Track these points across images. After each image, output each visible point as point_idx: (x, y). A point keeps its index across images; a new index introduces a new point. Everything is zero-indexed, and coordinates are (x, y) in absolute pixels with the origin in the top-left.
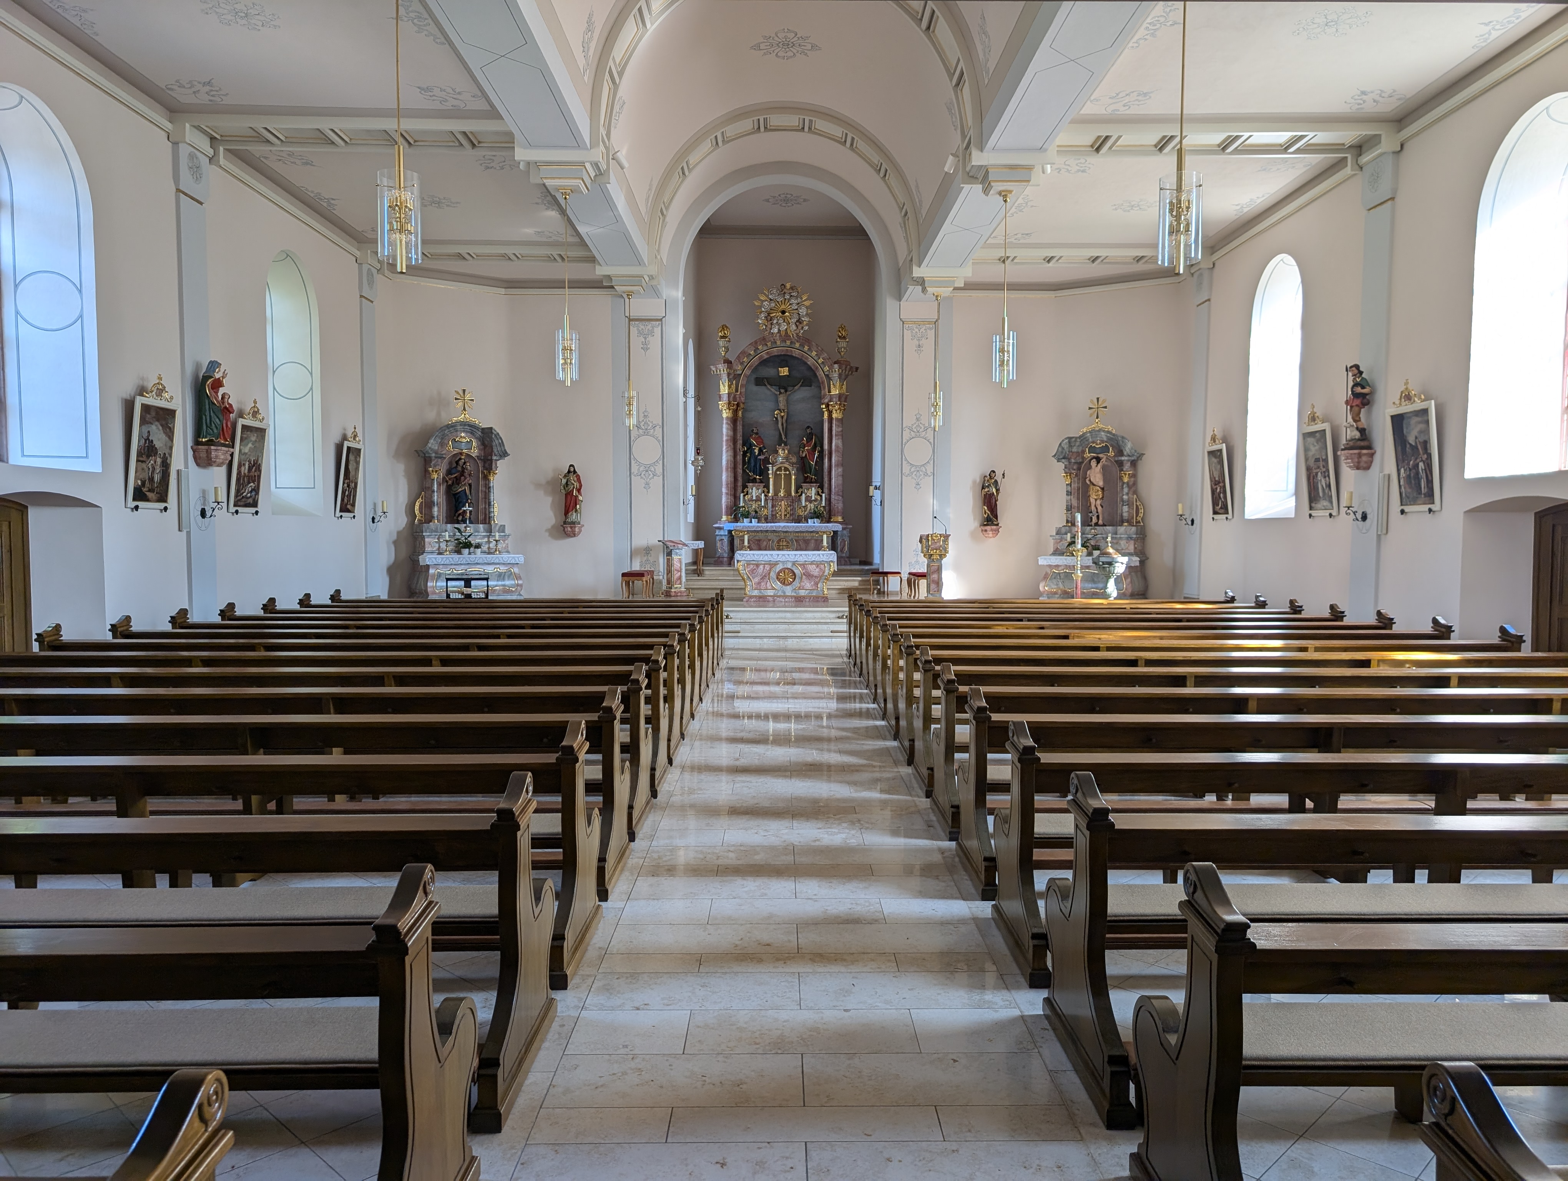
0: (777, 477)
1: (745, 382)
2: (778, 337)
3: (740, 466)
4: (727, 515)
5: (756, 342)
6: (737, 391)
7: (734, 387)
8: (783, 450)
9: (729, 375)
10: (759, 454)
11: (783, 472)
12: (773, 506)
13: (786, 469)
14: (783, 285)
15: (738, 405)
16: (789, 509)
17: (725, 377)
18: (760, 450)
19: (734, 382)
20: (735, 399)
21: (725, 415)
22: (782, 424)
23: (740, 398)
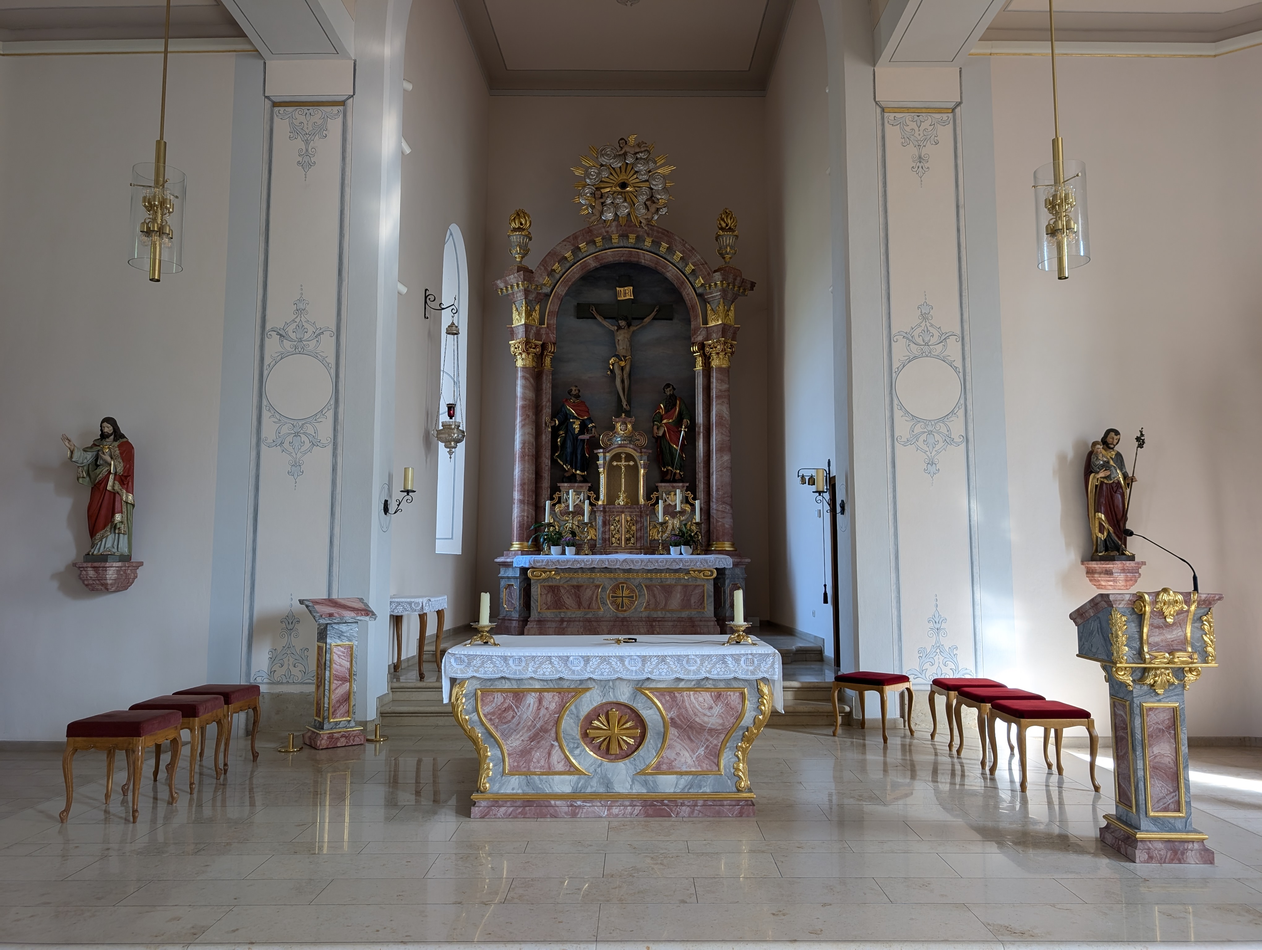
0: (612, 471)
1: (556, 308)
2: (614, 228)
3: (546, 454)
4: (521, 539)
5: (575, 237)
6: (542, 322)
7: (536, 315)
8: (625, 423)
9: (527, 292)
10: (581, 432)
11: (623, 463)
12: (605, 524)
13: (629, 457)
14: (622, 139)
15: (544, 347)
16: (634, 528)
17: (520, 297)
18: (584, 428)
19: (537, 308)
20: (538, 336)
21: (520, 363)
22: (623, 381)
23: (547, 334)
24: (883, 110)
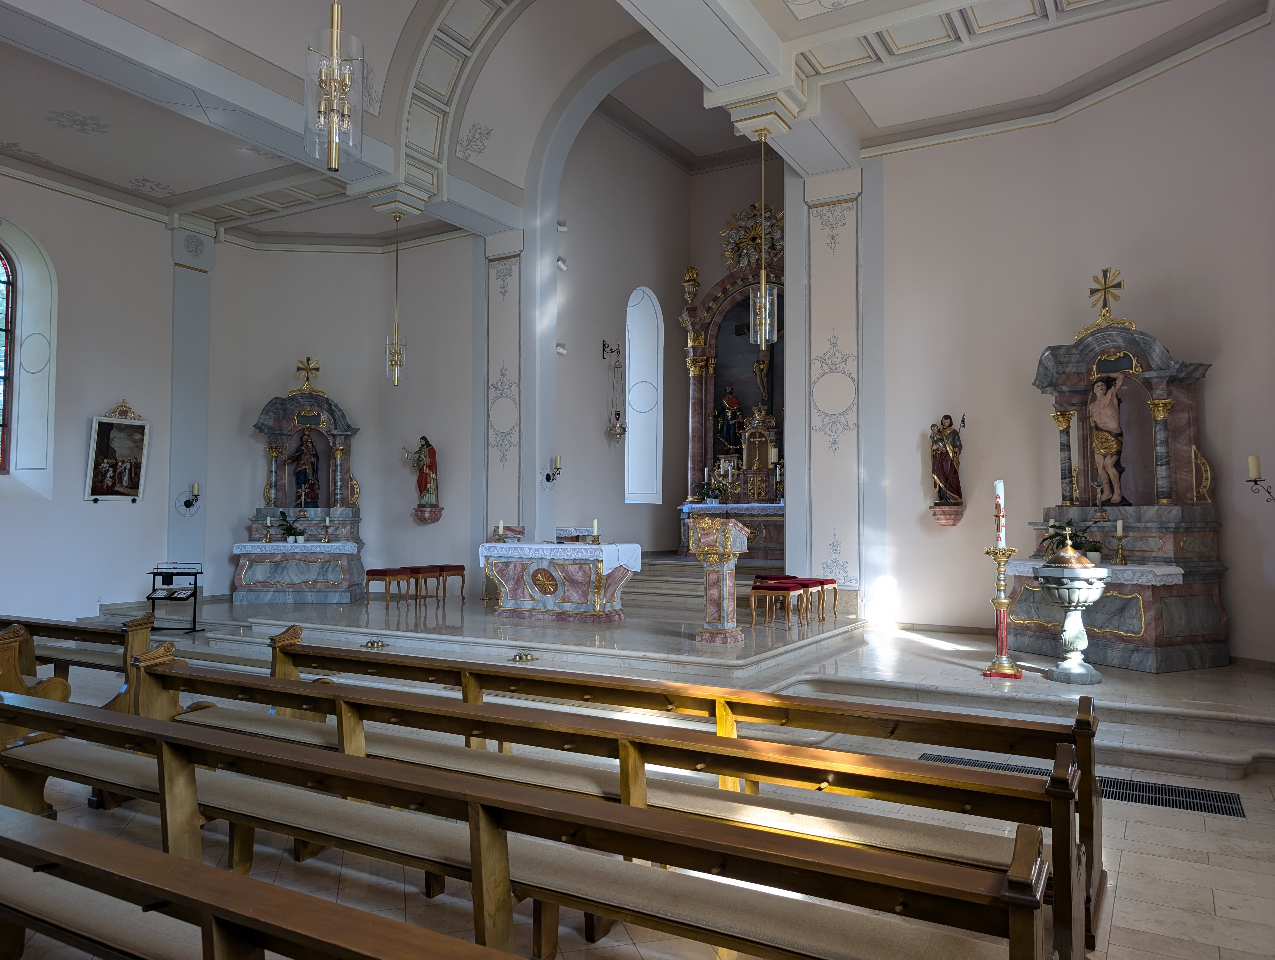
0: (751, 445)
1: (715, 332)
2: (748, 271)
3: (711, 435)
4: (692, 494)
5: (723, 281)
6: (705, 344)
7: (702, 339)
8: (760, 411)
9: (693, 324)
10: (732, 419)
11: (758, 439)
12: (744, 483)
13: (761, 435)
14: (752, 205)
15: (707, 360)
16: (763, 485)
17: (690, 327)
18: (734, 416)
19: (703, 333)
20: (703, 353)
21: (691, 374)
22: (762, 380)
23: (710, 351)
24: (810, 207)
